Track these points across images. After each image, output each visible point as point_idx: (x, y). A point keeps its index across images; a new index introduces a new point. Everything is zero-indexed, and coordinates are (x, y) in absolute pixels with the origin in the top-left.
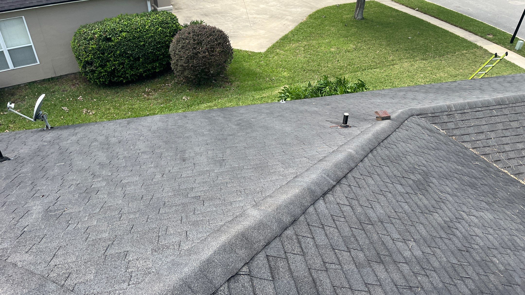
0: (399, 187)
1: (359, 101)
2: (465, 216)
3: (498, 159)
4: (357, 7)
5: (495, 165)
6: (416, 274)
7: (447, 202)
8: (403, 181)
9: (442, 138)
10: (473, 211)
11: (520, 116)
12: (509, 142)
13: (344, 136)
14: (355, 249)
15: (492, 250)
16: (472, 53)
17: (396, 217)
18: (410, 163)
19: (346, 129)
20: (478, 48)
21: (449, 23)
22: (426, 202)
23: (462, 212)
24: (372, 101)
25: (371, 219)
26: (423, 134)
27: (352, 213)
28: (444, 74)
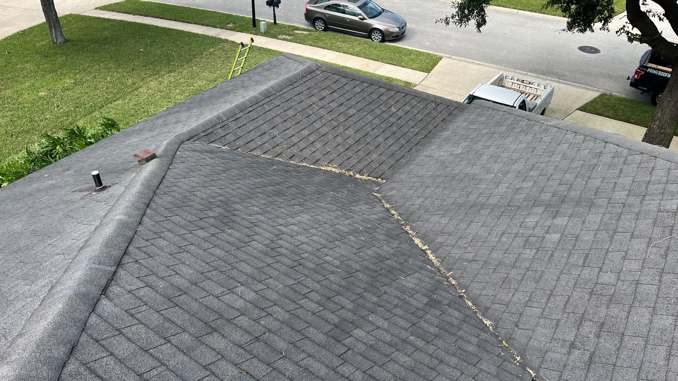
0: (200, 233)
1: (110, 149)
2: (283, 229)
3: (292, 155)
4: (51, 28)
5: (291, 162)
6: (257, 321)
7: (261, 223)
8: (202, 224)
9: (226, 155)
10: (289, 219)
11: (291, 102)
12: (294, 133)
13: (104, 203)
14: (175, 335)
15: (322, 250)
16: (220, 49)
17: (210, 270)
18: (202, 199)
19: (105, 192)
20: (224, 42)
21: (180, 21)
22: (238, 235)
23: (279, 227)
24: (127, 143)
25: (181, 287)
26: (204, 159)
27: (154, 293)
28: (202, 81)
